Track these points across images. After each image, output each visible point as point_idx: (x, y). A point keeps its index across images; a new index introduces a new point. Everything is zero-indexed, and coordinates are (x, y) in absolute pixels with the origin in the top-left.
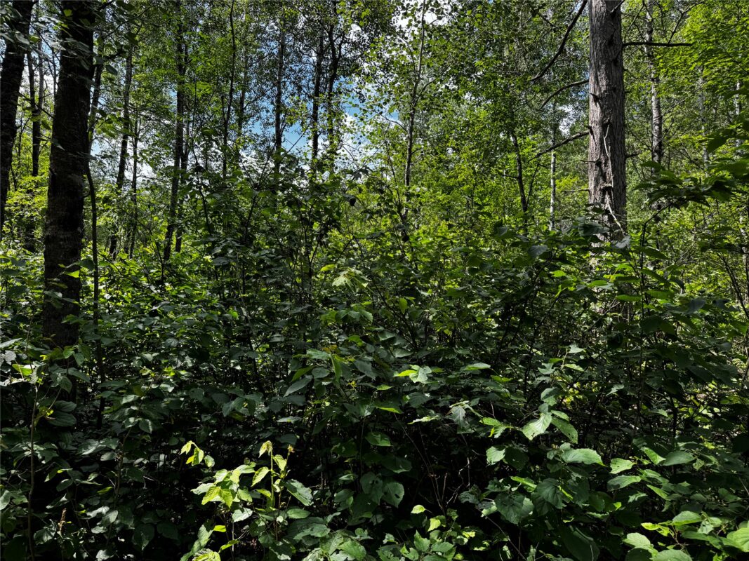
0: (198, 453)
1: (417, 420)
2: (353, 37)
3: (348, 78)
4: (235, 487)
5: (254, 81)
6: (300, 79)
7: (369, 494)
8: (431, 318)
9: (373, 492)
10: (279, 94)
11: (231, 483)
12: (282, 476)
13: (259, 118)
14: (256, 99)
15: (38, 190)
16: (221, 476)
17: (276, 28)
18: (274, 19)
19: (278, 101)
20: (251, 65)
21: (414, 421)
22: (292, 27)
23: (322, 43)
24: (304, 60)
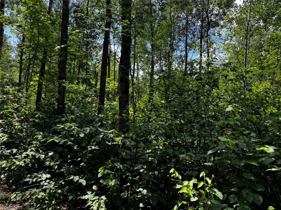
0: (176, 173)
1: (270, 170)
2: (215, 12)
3: (214, 29)
4: (191, 188)
5: (177, 36)
6: (194, 32)
7: (246, 198)
8: (268, 124)
9: (248, 198)
10: (187, 39)
11: (190, 186)
12: (209, 186)
13: (179, 49)
14: (177, 43)
15: (111, 82)
16: (186, 183)
17: (184, 15)
18: (184, 12)
19: (186, 42)
20: (176, 30)
21: (268, 170)
22: (191, 14)
23: (203, 17)
24: (196, 25)
